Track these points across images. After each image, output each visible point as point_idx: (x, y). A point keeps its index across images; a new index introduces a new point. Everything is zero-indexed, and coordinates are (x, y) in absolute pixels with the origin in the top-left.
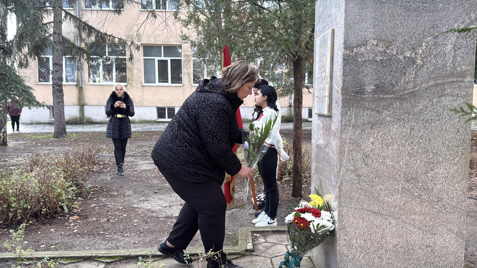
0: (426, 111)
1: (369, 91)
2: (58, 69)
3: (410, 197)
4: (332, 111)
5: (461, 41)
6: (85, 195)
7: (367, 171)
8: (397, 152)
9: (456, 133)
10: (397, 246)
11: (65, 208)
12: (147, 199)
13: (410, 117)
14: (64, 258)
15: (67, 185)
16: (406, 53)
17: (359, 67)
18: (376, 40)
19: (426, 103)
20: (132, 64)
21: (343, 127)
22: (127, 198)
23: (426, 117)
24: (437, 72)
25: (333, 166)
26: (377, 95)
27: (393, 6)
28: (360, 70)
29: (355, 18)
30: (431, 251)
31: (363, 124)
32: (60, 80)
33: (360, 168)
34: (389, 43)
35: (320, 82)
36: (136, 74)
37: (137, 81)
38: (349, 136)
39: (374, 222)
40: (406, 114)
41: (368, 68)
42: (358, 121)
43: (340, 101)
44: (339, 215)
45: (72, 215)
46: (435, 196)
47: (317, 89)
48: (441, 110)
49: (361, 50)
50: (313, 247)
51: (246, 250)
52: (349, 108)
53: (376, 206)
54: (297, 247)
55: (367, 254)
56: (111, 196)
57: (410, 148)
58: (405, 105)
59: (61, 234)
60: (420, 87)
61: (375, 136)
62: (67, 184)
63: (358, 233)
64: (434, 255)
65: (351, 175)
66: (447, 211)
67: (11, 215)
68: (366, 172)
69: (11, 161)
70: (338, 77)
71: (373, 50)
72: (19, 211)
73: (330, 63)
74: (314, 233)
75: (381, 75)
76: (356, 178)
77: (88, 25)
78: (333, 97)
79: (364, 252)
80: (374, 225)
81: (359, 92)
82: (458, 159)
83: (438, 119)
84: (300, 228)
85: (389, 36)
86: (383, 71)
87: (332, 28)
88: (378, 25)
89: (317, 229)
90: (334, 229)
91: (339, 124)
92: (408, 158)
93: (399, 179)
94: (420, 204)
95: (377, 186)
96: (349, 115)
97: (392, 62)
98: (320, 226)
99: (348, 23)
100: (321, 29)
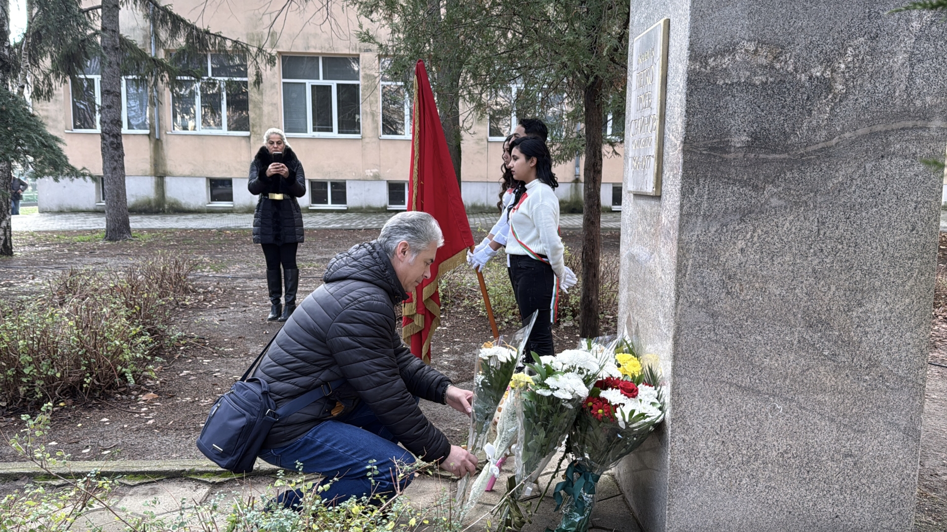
0: (850, 186)
1: (738, 145)
2: (113, 102)
3: (815, 357)
4: (663, 187)
5: (925, 45)
6: (170, 352)
7: (731, 306)
8: (790, 269)
9: (909, 232)
10: (787, 453)
11: (129, 377)
13: (819, 199)
14: (129, 475)
15: (134, 333)
17: (719, 97)
18: (753, 43)
19: (850, 170)
20: (260, 93)
21: (685, 218)
23: (850, 198)
24: (874, 108)
25: (662, 296)
26: (753, 155)
28: (721, 104)
30: (852, 464)
31: (725, 213)
32: (115, 125)
33: (717, 300)
34: (779, 50)
35: (639, 129)
36: (269, 113)
38: (695, 236)
39: (741, 407)
40: (811, 192)
41: (737, 99)
42: (714, 206)
43: (681, 166)
44: (672, 393)
45: (143, 392)
46: (864, 357)
47: (632, 142)
48: (881, 185)
49: (723, 62)
50: (621, 456)
52: (698, 180)
53: (746, 375)
54: (589, 454)
55: (728, 468)
56: (221, 355)
57: (817, 261)
58: (808, 174)
59: (123, 428)
60: (840, 138)
61: (749, 236)
62: (134, 330)
63: (709, 428)
64: (859, 472)
65: (698, 313)
66: (887, 387)
67: (22, 390)
68: (729, 308)
69: (22, 285)
70: (676, 116)
71: (748, 63)
72: (38, 382)
73: (659, 89)
74: (624, 427)
75: (763, 114)
76: (708, 320)
77: (171, 14)
78: (665, 157)
79: (721, 466)
80: (742, 413)
81: (717, 149)
82: (911, 283)
83: (875, 203)
84: (598, 419)
85: (779, 34)
86: (767, 105)
87: (666, 18)
88: (759, 12)
89: (629, 421)
90: (663, 421)
91: (676, 212)
92: (811, 280)
93: (793, 323)
94: (834, 371)
95: (748, 335)
96: (696, 193)
97: (785, 87)
98: (636, 414)
99: (699, 6)
100: (642, 21)
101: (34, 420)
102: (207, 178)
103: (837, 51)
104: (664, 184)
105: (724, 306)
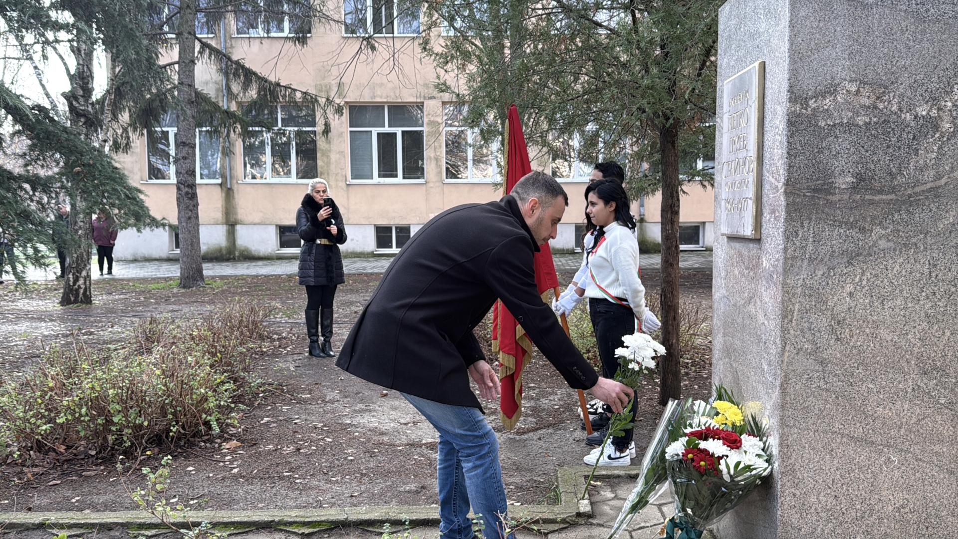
1: (843, 187)
2: (188, 154)
3: (931, 406)
4: (763, 230)
6: (249, 399)
7: (841, 352)
8: (902, 313)
10: (903, 508)
11: (214, 425)
12: (369, 408)
13: (930, 240)
14: (219, 525)
15: (219, 381)
16: (918, 109)
17: (821, 139)
18: (854, 84)
20: (328, 141)
21: (790, 262)
22: (329, 407)
25: (765, 343)
26: (859, 196)
27: (890, 13)
28: (824, 145)
29: (811, 39)
31: (832, 256)
32: (190, 175)
33: (826, 347)
34: (882, 89)
35: (733, 171)
36: (336, 161)
37: (336, 175)
38: (801, 280)
39: (854, 459)
40: (921, 234)
41: (840, 140)
42: (820, 249)
43: (783, 208)
44: (781, 445)
45: (227, 440)
47: (726, 184)
49: (824, 103)
50: (726, 510)
51: (577, 513)
52: (802, 223)
53: (858, 425)
54: (692, 509)
55: (841, 524)
56: (300, 401)
57: (930, 304)
58: (917, 215)
59: (209, 477)
60: (949, 178)
61: (857, 279)
62: (219, 378)
63: (820, 481)
65: (806, 361)
67: (111, 438)
68: (838, 356)
69: (102, 333)
70: (776, 158)
71: (850, 104)
72: (126, 431)
73: (756, 130)
74: (729, 481)
75: (867, 154)
76: (817, 368)
77: (243, 67)
78: (765, 199)
79: (834, 521)
80: (855, 465)
81: (821, 190)
84: (700, 472)
85: (882, 74)
86: (871, 145)
87: (761, 60)
88: (860, 52)
89: (734, 474)
90: (771, 474)
91: (779, 256)
92: (924, 325)
93: (906, 370)
94: (952, 420)
95: (860, 383)
96: (800, 236)
97: (890, 127)
98: (741, 466)
99: (797, 48)
100: (732, 63)
101: (154, 474)
102: (277, 225)
103: (942, 89)
104: (764, 227)
105: (834, 353)
